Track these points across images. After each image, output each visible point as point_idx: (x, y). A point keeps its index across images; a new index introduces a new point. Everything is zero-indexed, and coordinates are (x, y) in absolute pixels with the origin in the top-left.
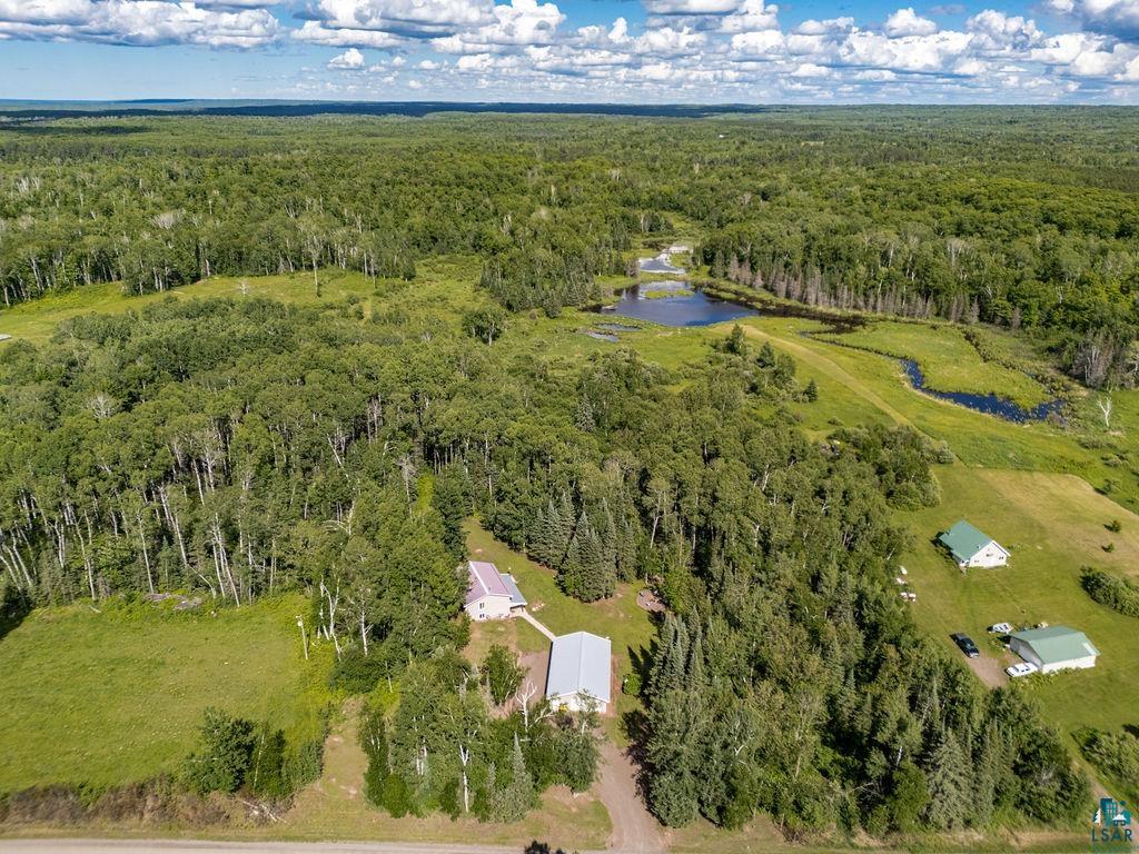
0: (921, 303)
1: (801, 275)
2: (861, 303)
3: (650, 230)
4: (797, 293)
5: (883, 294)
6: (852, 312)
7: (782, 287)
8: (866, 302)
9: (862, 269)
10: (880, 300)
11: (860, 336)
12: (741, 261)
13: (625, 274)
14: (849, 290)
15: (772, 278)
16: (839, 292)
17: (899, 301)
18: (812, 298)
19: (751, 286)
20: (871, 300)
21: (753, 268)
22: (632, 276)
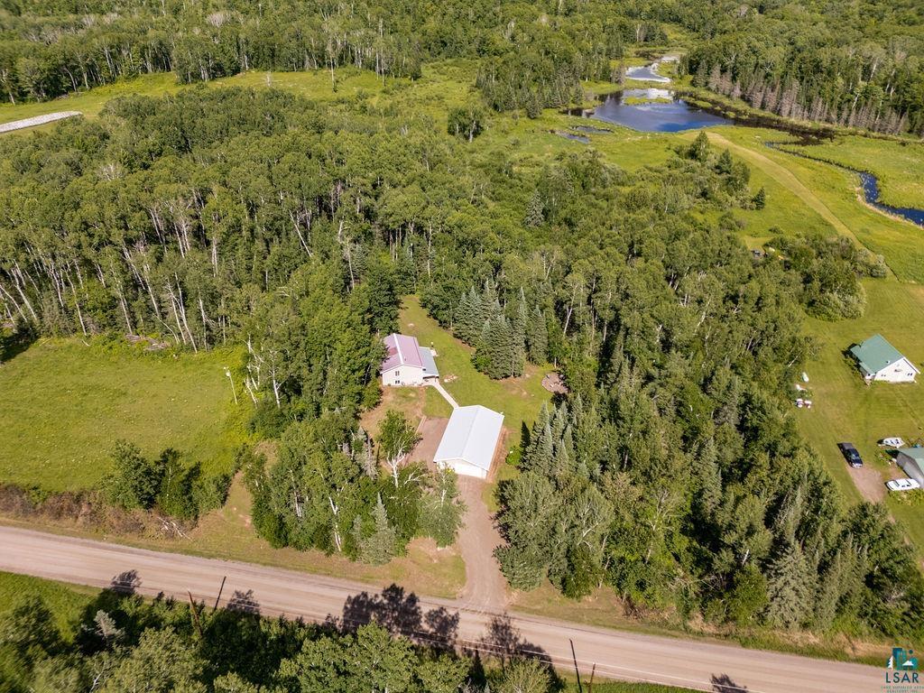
0: (894, 117)
1: (778, 86)
2: (834, 117)
3: (645, 40)
4: (772, 104)
5: (858, 108)
6: (823, 125)
7: (758, 97)
8: (839, 116)
9: (840, 81)
10: (854, 113)
11: (826, 149)
12: (723, 71)
13: (610, 80)
14: (824, 103)
15: (750, 89)
16: (814, 104)
17: (872, 116)
18: (785, 109)
19: (729, 96)
20: (845, 115)
21: (734, 79)
22: (617, 82)
